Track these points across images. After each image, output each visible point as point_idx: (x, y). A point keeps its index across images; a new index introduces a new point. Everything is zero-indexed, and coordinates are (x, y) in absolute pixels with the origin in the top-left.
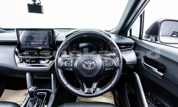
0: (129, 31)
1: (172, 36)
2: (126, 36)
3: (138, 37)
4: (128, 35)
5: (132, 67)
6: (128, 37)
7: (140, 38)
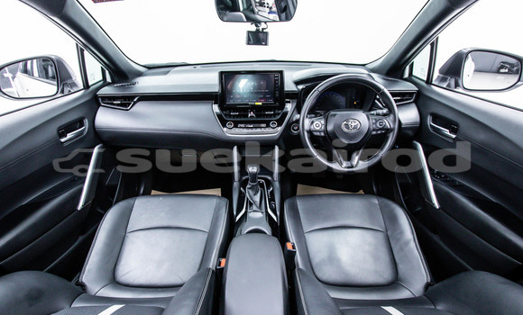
0: (408, 67)
1: (498, 72)
2: (401, 78)
3: (425, 79)
4: (406, 75)
5: (410, 133)
6: (406, 80)
7: (429, 81)
